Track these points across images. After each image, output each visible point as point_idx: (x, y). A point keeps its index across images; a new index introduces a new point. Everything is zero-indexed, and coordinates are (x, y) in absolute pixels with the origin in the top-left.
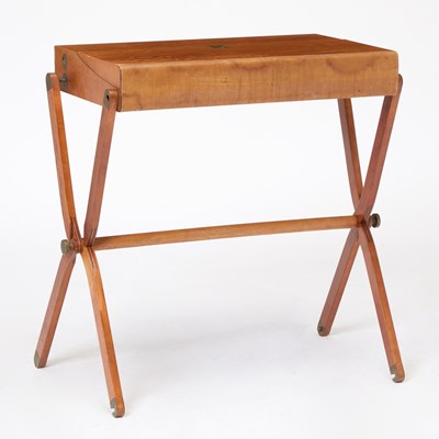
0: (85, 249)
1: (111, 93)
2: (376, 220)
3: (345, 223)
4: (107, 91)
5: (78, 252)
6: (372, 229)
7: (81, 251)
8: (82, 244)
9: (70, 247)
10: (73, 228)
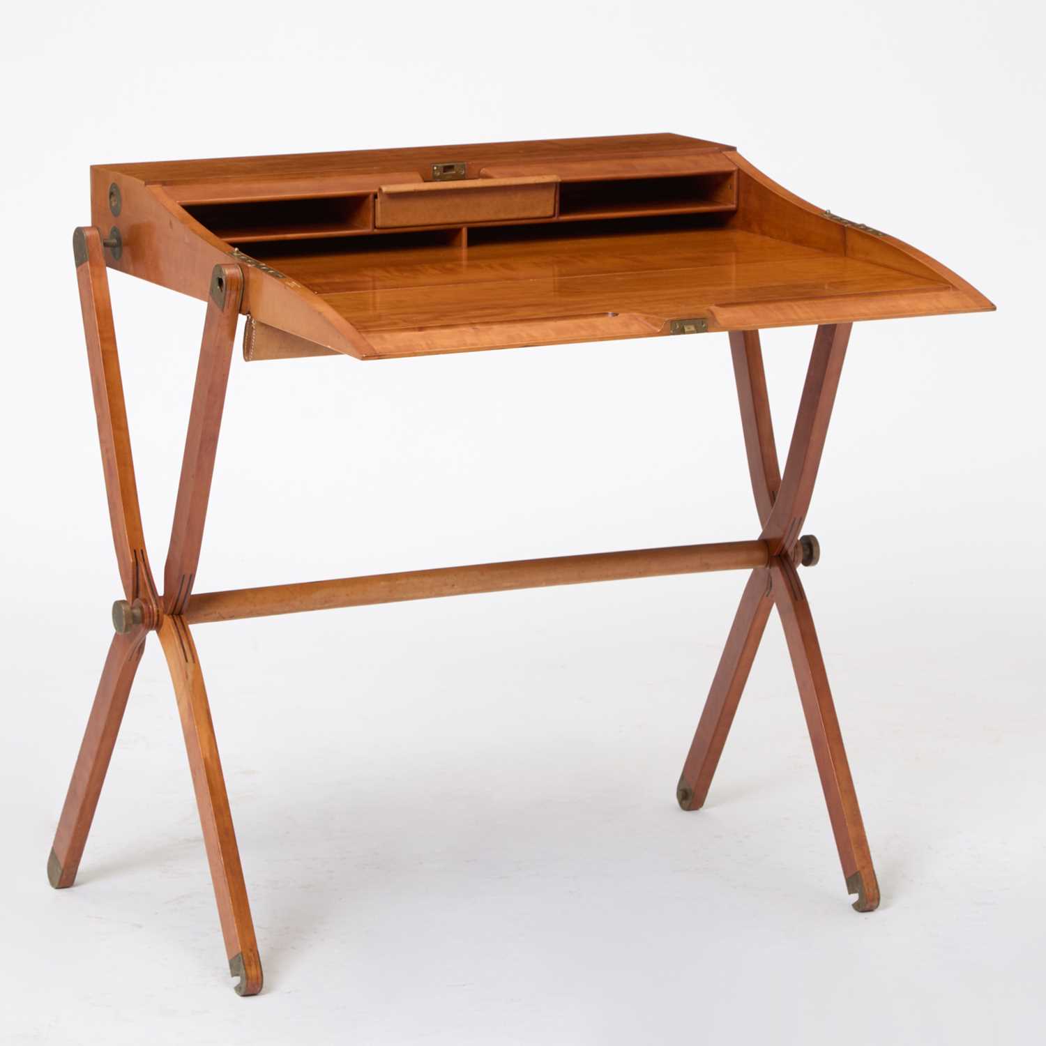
0: (167, 621)
1: (227, 272)
2: (810, 551)
3: (743, 556)
4: (219, 268)
5: (150, 627)
6: (801, 570)
7: (157, 626)
8: (161, 610)
9: (134, 616)
10: (140, 574)
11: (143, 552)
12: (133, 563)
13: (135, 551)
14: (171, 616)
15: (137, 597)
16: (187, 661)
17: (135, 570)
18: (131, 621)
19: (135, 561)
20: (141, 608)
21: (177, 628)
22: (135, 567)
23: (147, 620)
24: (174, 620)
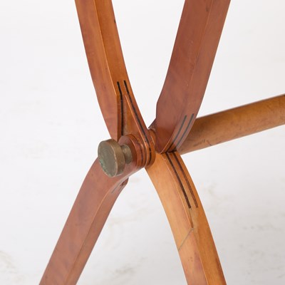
0: (161, 158)
5: (142, 166)
7: (149, 164)
8: (153, 149)
9: (125, 156)
10: (125, 108)
11: (126, 83)
12: (118, 97)
13: (118, 83)
14: (165, 154)
15: (122, 134)
16: (190, 207)
17: (120, 104)
18: (123, 163)
19: (119, 94)
20: (131, 146)
21: (174, 168)
22: (120, 101)
23: (139, 158)
24: (169, 159)
